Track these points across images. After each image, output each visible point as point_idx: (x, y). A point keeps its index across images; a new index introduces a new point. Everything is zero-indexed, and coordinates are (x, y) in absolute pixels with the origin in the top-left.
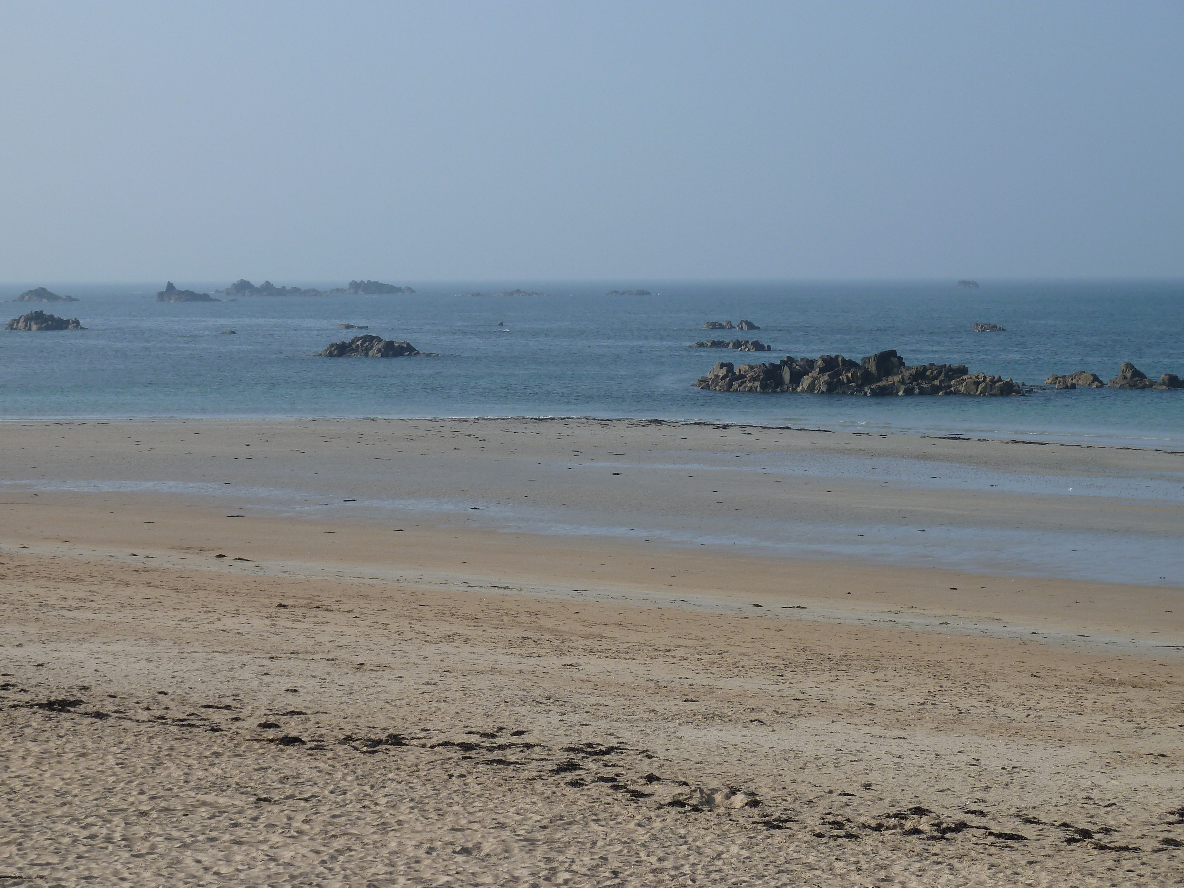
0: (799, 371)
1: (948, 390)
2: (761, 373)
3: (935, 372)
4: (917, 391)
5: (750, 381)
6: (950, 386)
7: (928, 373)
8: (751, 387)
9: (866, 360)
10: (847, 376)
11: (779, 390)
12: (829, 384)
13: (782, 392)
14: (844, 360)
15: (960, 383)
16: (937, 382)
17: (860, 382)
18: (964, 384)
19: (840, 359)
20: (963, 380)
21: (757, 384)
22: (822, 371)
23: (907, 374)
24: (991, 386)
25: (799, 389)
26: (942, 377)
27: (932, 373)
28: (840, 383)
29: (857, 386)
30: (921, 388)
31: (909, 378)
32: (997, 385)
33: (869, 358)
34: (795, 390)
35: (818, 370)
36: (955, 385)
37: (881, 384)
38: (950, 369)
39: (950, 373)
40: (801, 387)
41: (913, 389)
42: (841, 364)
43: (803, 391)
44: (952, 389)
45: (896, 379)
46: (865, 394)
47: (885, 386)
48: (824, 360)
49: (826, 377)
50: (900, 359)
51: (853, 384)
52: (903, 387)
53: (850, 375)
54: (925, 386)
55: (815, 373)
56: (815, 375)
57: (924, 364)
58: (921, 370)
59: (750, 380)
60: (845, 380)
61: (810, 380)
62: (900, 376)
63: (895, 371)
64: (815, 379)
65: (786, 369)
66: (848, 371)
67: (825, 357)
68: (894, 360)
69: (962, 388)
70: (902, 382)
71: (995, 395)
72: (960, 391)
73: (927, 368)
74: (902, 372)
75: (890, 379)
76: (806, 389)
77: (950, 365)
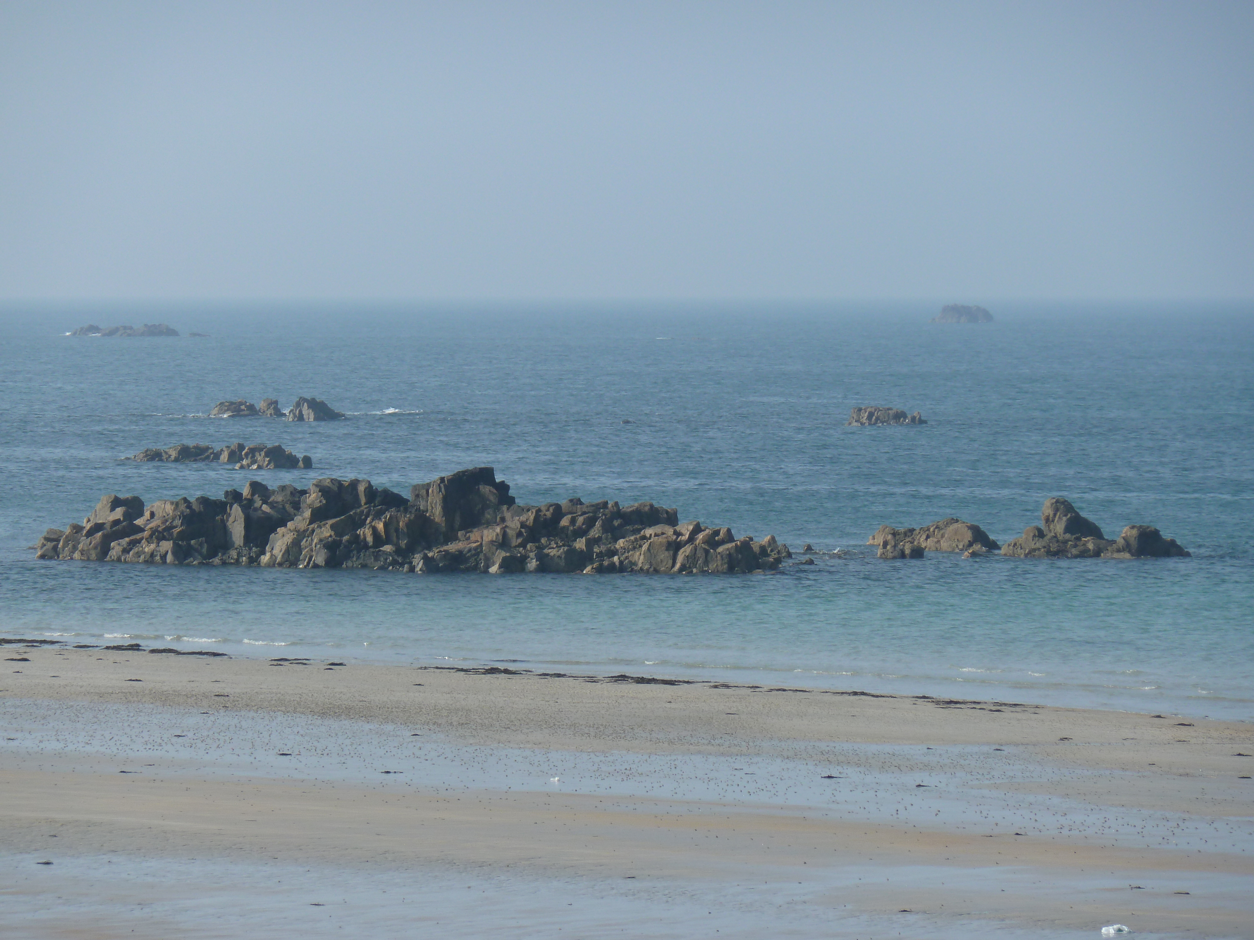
0: (268, 517)
1: (606, 563)
2: (178, 522)
3: (581, 520)
4: (533, 564)
5: (149, 540)
6: (613, 553)
7: (565, 522)
8: (152, 555)
9: (422, 490)
10: (374, 529)
11: (216, 561)
12: (331, 547)
13: (224, 563)
14: (371, 492)
15: (636, 546)
16: (580, 544)
17: (403, 543)
18: (645, 547)
19: (361, 488)
20: (644, 538)
21: (167, 546)
22: (318, 516)
23: (514, 523)
24: (707, 552)
25: (265, 559)
26: (595, 532)
27: (573, 521)
28: (359, 544)
29: (398, 551)
30: (542, 558)
31: (519, 534)
32: (720, 549)
33: (427, 487)
34: (253, 561)
35: (307, 514)
36: (625, 550)
37: (452, 547)
38: (618, 513)
39: (616, 523)
40: (268, 555)
41: (523, 559)
42: (363, 500)
43: (272, 564)
44: (616, 559)
45: (490, 534)
46: (412, 569)
47: (460, 552)
48: (324, 490)
49: (326, 532)
50: (503, 488)
51: (388, 548)
52: (501, 555)
53: (380, 526)
54: (553, 552)
55: (301, 521)
56: (302, 526)
57: (555, 501)
58: (549, 514)
59: (151, 536)
60: (370, 539)
61: (289, 538)
62: (498, 529)
63: (488, 516)
64: (301, 535)
65: (236, 511)
66: (378, 515)
67: (327, 483)
68: (485, 489)
69: (639, 558)
70: (503, 543)
71: (716, 573)
72: (635, 564)
73: (564, 510)
74: (503, 520)
75: (475, 535)
76: (279, 560)
77: (616, 504)
